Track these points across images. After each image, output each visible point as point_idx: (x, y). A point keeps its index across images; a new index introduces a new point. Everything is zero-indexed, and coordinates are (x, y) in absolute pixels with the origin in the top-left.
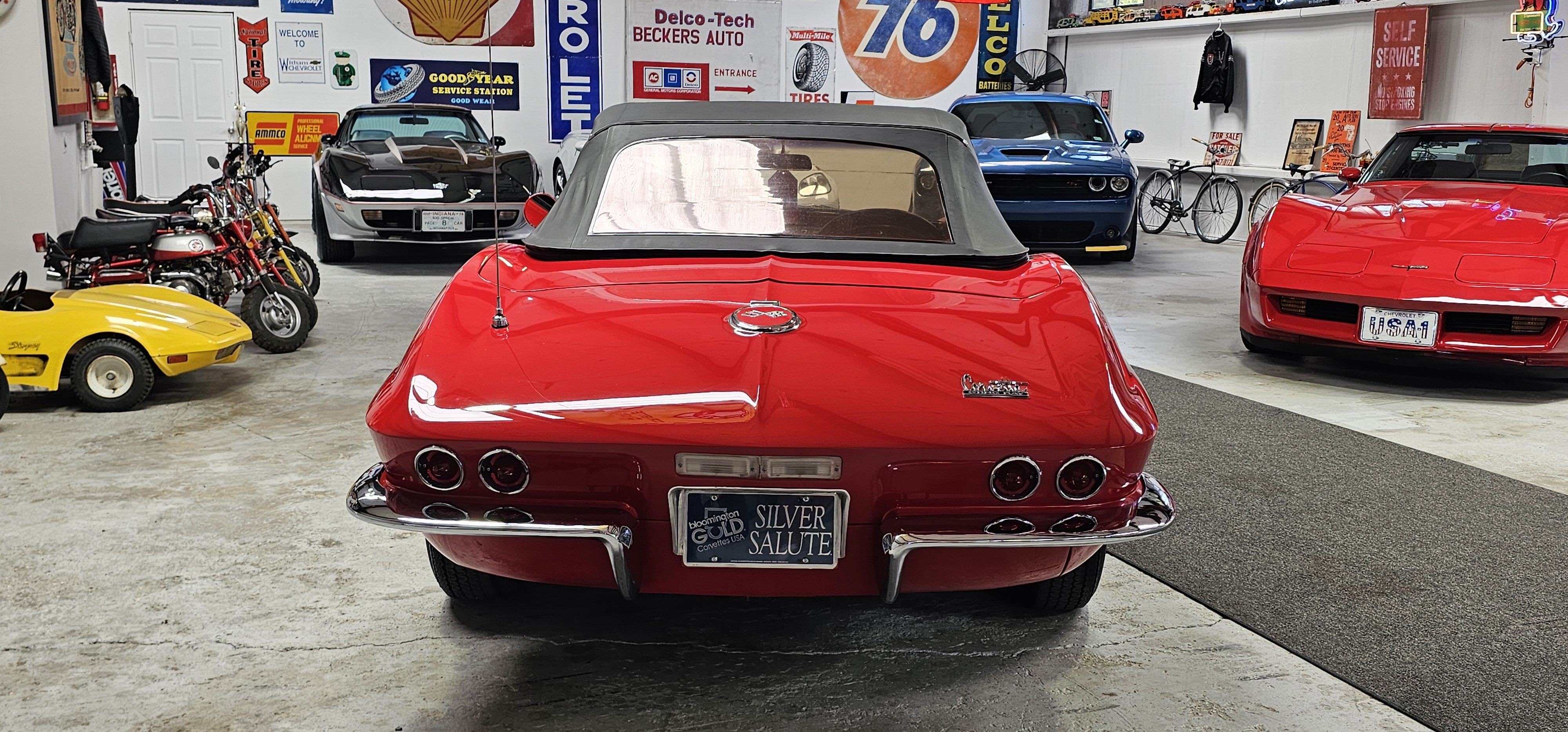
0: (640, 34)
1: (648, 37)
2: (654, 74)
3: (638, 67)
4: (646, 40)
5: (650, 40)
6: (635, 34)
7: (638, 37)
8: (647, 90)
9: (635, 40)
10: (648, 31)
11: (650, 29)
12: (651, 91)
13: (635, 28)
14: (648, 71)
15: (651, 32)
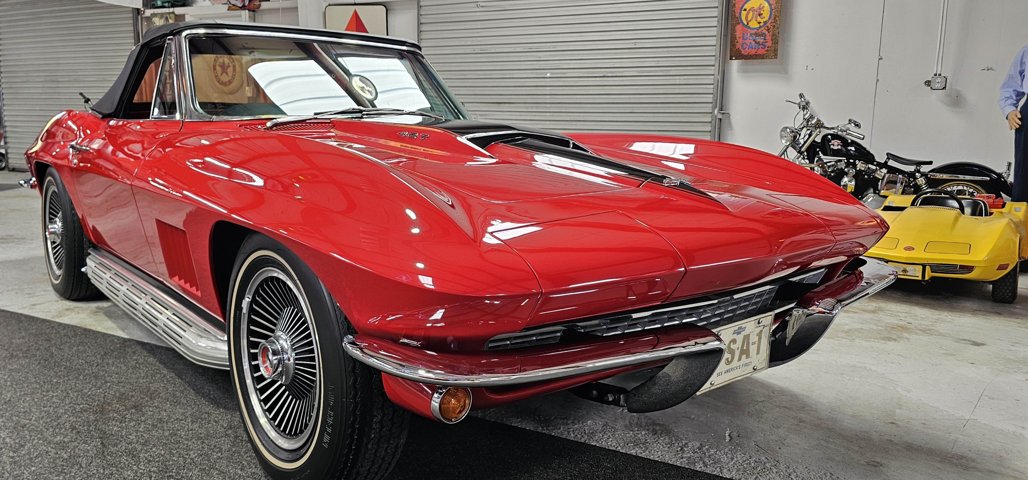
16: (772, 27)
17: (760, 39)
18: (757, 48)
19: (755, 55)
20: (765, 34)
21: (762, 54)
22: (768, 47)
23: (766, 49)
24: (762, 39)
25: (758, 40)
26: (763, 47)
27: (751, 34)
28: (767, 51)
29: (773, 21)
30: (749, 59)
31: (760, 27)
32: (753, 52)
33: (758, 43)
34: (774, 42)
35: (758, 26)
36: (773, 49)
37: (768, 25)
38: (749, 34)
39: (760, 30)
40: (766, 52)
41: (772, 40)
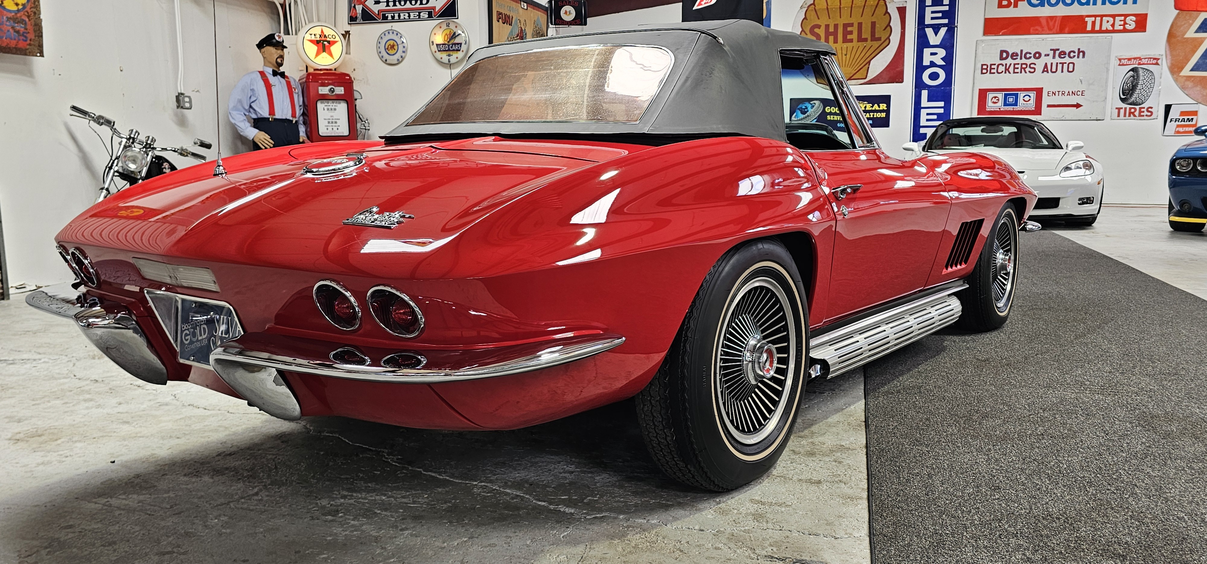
0: (986, 69)
1: (993, 71)
2: (995, 97)
3: (983, 94)
4: (991, 73)
5: (994, 73)
6: (982, 69)
7: (984, 71)
8: (989, 110)
9: (982, 73)
10: (993, 67)
11: (995, 64)
12: (992, 110)
13: (982, 65)
14: (990, 95)
15: (995, 67)
16: (33, 14)
17: (20, 27)
18: (17, 39)
19: (15, 48)
20: (25, 21)
21: (24, 48)
22: (30, 40)
23: (28, 42)
24: (21, 27)
25: (18, 28)
26: (25, 39)
27: (7, 17)
28: (30, 45)
29: (33, 5)
30: (8, 53)
31: (18, 10)
32: (13, 44)
33: (18, 32)
34: (37, 34)
35: (15, 8)
36: (37, 43)
37: (28, 9)
38: (5, 18)
39: (18, 15)
40: (28, 47)
41: (35, 31)
